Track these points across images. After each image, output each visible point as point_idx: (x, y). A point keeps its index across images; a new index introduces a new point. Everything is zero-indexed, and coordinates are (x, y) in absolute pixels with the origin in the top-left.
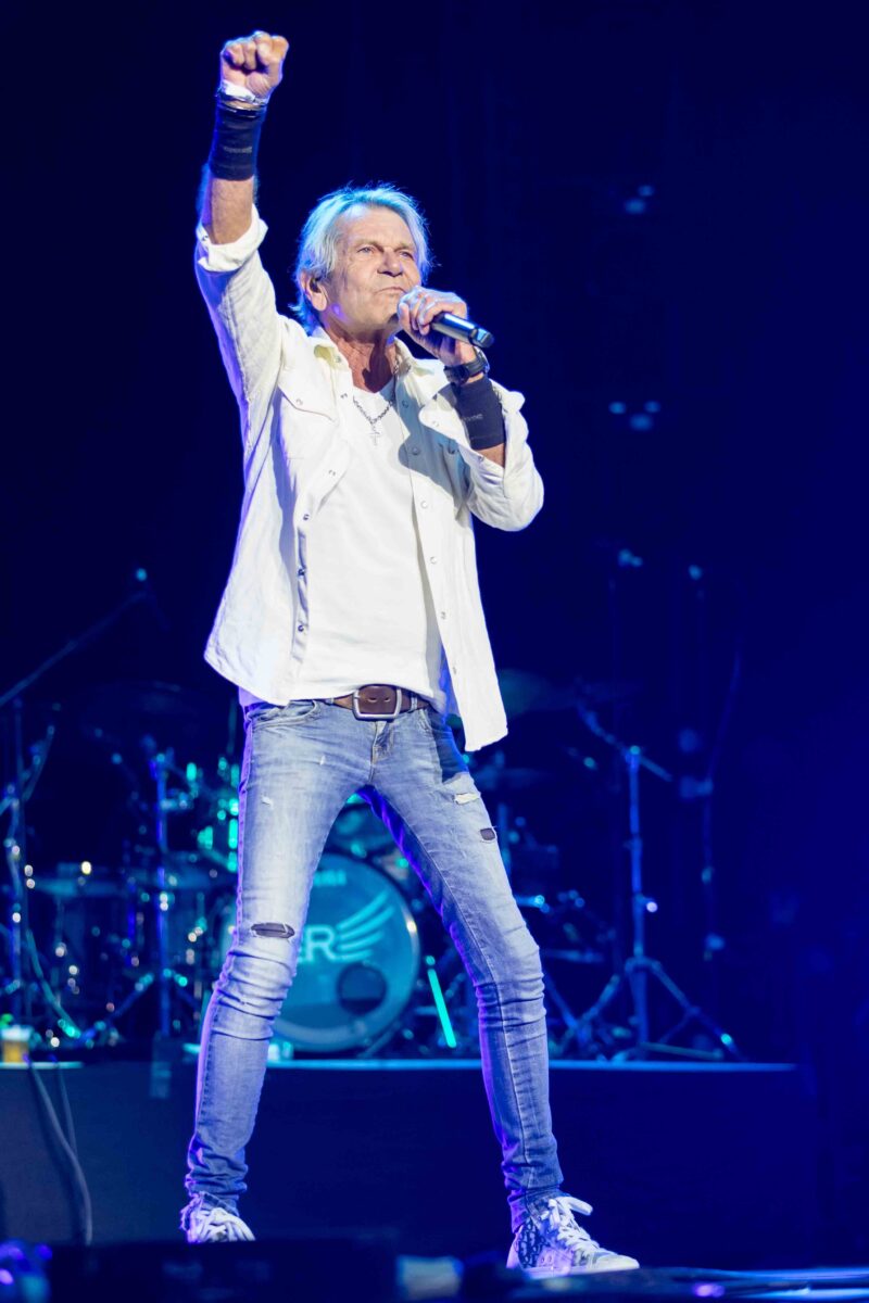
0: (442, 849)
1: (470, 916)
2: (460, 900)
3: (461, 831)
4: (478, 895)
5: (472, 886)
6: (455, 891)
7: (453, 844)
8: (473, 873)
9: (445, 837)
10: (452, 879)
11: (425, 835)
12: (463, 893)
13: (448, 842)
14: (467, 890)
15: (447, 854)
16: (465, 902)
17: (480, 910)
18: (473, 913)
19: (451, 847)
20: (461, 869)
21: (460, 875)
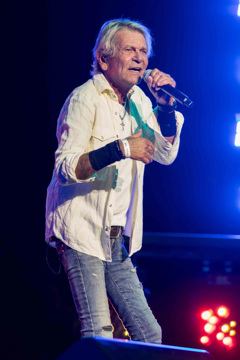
0: (126, 291)
1: (137, 317)
2: (132, 311)
3: (133, 284)
4: (139, 308)
5: (137, 305)
6: (131, 307)
7: (130, 288)
8: (137, 300)
9: (127, 285)
10: (130, 303)
11: (119, 285)
12: (134, 308)
13: (128, 288)
14: (136, 307)
15: (128, 292)
16: (135, 312)
17: (140, 314)
18: (138, 316)
19: (129, 289)
20: (133, 298)
21: (133, 301)
